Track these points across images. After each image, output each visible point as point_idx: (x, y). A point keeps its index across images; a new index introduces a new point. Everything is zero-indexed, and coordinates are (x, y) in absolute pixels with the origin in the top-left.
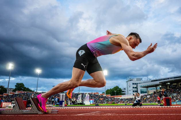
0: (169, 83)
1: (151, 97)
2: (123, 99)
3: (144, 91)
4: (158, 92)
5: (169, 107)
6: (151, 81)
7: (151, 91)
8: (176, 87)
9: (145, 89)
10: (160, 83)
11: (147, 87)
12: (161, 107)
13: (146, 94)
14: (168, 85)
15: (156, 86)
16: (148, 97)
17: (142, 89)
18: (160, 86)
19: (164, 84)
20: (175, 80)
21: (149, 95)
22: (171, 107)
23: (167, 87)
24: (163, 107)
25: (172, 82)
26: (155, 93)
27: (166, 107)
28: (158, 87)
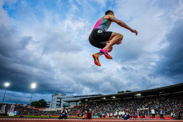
0: (87, 100)
1: (71, 111)
2: (47, 111)
3: (67, 105)
4: (78, 107)
5: (89, 120)
6: (73, 97)
7: (72, 105)
8: (92, 103)
9: (67, 104)
10: (80, 99)
11: (69, 102)
12: (83, 120)
13: (68, 108)
14: (86, 101)
15: (77, 101)
16: (69, 110)
17: (65, 103)
18: (80, 102)
19: (83, 100)
20: (92, 97)
21: (70, 109)
22: (91, 120)
23: (85, 103)
24: (85, 120)
25: (89, 99)
26: (75, 107)
27: (87, 120)
28: (78, 103)
